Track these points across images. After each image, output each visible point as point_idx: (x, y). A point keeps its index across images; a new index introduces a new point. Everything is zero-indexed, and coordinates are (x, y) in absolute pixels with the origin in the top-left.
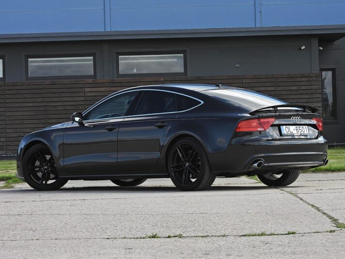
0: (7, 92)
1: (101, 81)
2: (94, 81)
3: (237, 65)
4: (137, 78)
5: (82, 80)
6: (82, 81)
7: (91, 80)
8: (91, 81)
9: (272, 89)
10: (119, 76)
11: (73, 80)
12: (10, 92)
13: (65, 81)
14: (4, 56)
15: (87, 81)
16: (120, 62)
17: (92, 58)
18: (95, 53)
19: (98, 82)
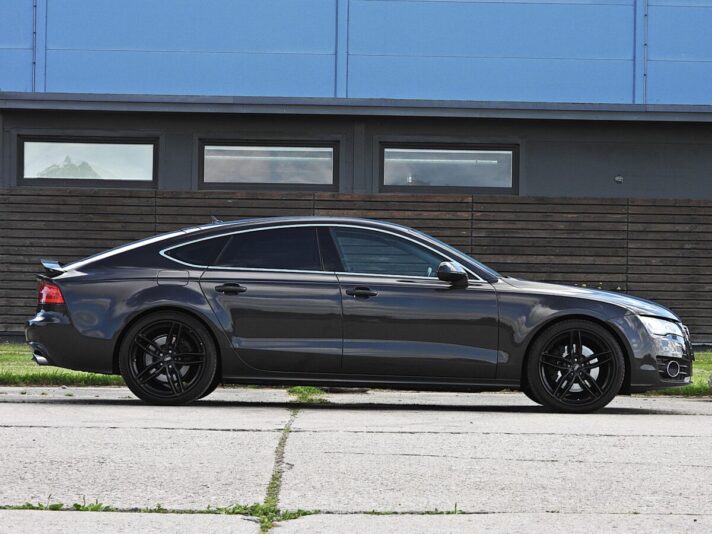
0: (160, 210)
1: (349, 197)
2: (333, 196)
3: (617, 179)
4: (419, 195)
5: (311, 192)
6: (310, 195)
7: (329, 193)
8: (326, 195)
9: (687, 228)
10: (383, 188)
11: (293, 192)
12: (166, 210)
13: (276, 194)
14: (158, 138)
15: (319, 194)
16: (386, 160)
17: (331, 150)
18: (338, 142)
19: (342, 198)
